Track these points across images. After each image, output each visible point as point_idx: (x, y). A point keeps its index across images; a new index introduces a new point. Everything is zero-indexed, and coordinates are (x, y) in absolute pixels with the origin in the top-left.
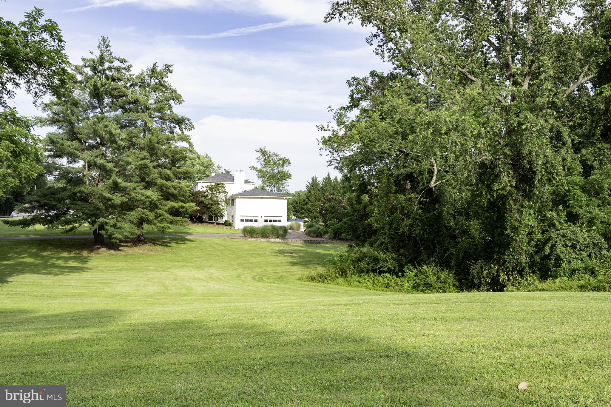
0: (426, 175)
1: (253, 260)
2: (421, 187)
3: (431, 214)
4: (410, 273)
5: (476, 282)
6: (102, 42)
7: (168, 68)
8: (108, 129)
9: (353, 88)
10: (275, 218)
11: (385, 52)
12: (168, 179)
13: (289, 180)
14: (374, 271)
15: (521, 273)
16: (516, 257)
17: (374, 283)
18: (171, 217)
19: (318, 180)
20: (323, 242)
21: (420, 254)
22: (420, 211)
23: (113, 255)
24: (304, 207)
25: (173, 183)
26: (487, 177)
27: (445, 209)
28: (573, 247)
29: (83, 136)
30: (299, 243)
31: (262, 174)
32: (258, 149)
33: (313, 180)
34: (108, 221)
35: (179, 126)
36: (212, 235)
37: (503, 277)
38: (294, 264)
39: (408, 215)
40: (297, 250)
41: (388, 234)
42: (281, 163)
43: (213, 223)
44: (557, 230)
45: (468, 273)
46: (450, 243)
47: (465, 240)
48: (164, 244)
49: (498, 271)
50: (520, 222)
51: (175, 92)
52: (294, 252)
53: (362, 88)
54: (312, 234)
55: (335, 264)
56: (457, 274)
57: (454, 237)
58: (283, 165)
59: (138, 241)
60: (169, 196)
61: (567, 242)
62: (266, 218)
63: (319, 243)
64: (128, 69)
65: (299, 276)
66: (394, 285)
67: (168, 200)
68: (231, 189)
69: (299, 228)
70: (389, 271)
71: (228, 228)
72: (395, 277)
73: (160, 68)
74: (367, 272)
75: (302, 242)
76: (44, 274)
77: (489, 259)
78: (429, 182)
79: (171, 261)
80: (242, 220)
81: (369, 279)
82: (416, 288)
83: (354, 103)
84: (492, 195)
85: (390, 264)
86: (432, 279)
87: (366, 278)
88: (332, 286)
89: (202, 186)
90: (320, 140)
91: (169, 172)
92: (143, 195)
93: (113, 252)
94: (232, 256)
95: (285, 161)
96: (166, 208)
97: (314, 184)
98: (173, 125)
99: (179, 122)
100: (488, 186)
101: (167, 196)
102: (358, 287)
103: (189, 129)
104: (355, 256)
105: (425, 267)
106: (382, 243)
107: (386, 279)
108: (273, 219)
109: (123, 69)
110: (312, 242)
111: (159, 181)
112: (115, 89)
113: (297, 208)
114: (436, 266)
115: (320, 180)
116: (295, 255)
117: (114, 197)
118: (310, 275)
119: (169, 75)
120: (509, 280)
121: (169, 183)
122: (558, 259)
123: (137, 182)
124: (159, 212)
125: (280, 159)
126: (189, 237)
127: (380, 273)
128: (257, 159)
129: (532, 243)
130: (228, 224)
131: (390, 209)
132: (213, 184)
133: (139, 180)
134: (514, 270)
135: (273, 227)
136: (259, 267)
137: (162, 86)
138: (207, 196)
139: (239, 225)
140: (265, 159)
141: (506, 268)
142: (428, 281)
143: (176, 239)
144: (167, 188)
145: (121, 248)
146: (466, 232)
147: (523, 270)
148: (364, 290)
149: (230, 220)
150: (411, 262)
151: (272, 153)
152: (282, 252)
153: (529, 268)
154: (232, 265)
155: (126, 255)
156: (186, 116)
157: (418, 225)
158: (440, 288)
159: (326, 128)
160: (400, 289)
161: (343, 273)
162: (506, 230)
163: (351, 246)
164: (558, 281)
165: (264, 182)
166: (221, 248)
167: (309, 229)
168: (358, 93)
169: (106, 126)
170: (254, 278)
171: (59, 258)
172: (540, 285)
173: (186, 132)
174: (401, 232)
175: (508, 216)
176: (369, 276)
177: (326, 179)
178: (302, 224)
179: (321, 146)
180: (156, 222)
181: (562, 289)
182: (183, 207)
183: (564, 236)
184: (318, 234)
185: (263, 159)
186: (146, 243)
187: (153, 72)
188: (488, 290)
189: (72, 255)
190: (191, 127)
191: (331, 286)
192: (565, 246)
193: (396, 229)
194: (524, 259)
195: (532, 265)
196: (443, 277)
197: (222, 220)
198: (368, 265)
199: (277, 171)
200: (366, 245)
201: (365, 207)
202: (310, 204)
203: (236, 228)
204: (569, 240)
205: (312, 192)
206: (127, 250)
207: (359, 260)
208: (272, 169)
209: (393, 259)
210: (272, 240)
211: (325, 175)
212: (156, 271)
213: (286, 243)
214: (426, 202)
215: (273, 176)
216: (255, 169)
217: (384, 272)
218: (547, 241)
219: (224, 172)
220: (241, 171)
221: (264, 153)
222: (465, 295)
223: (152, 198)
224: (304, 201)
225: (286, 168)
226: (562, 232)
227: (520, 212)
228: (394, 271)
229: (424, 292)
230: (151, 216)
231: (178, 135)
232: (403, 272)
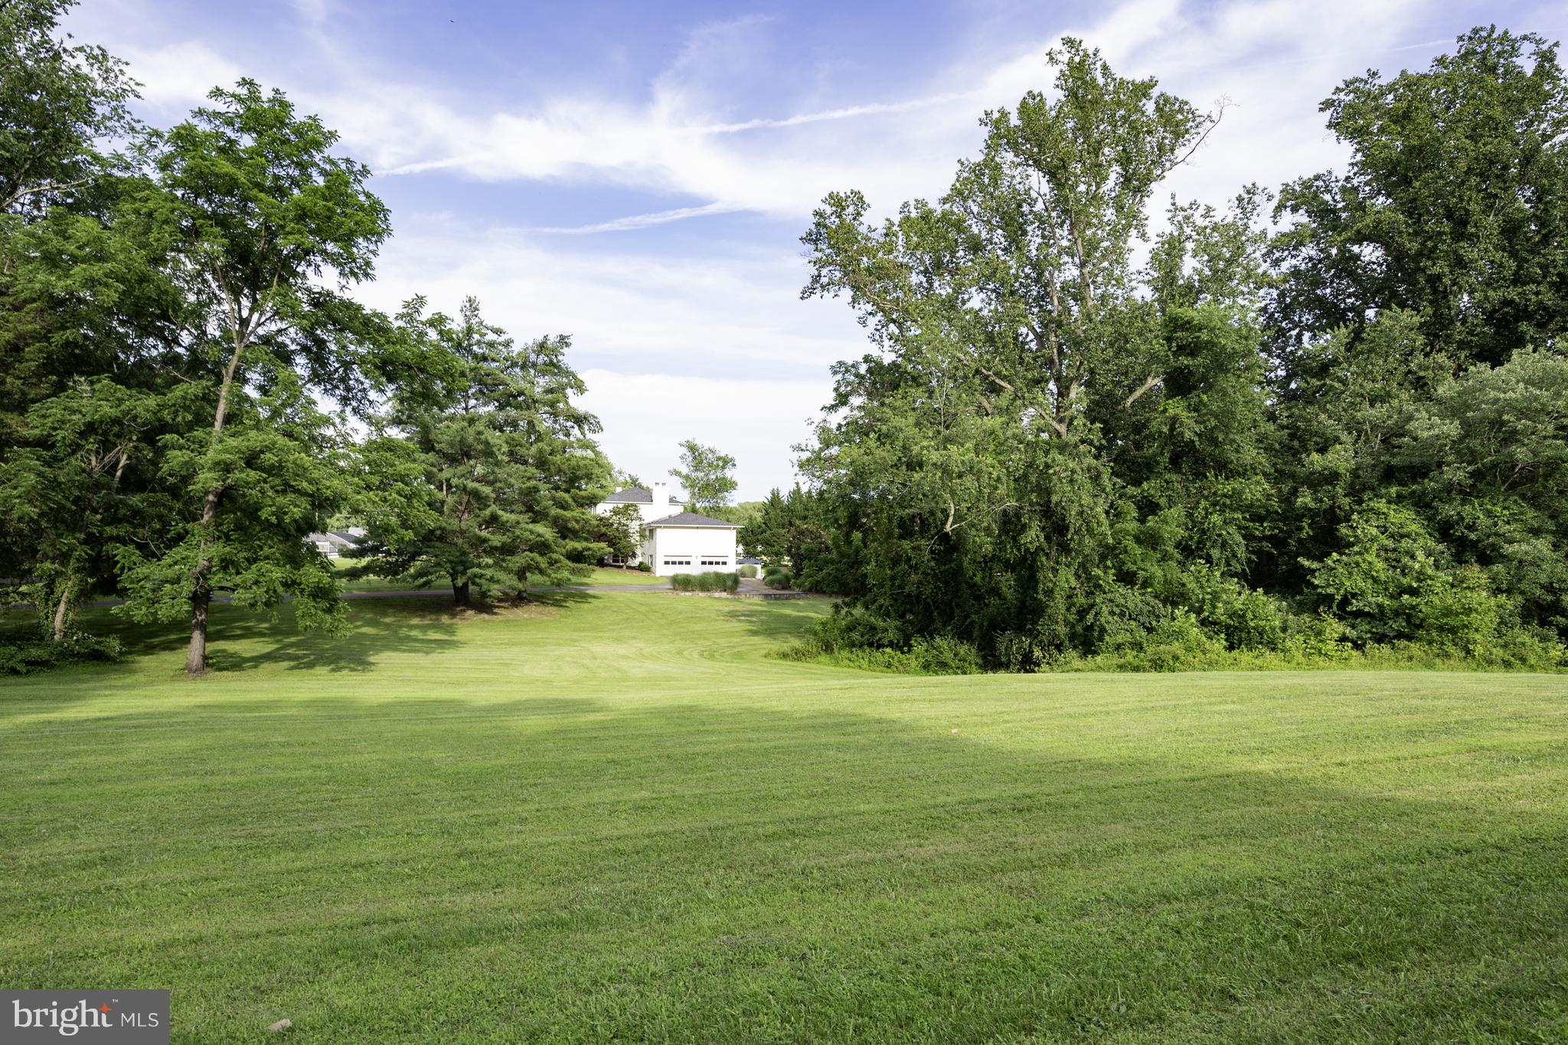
0: (939, 515)
1: (696, 627)
2: (933, 531)
3: (947, 567)
4: (920, 647)
5: (1003, 659)
6: (468, 305)
7: (563, 341)
8: (483, 437)
9: (839, 377)
10: (717, 559)
11: (885, 339)
12: (564, 506)
13: (734, 492)
14: (870, 645)
15: (1059, 648)
16: (1052, 627)
17: (870, 661)
18: (570, 564)
19: (781, 495)
20: (793, 597)
21: (933, 621)
22: (933, 564)
23: (488, 621)
24: (759, 537)
25: (575, 514)
26: (1012, 527)
27: (966, 561)
28: (1122, 615)
29: (443, 445)
30: (757, 600)
31: (689, 482)
32: (683, 441)
33: (773, 494)
34: (483, 572)
35: (579, 426)
36: (623, 587)
37: (1037, 653)
38: (754, 633)
39: (915, 568)
40: (756, 611)
41: (889, 593)
42: (721, 464)
43: (621, 567)
44: (1105, 593)
45: (994, 648)
46: (973, 605)
47: (994, 601)
48: (557, 604)
49: (1030, 645)
50: (1055, 584)
51: (575, 377)
52: (752, 614)
53: (852, 378)
54: (776, 585)
55: (815, 634)
56: (980, 649)
57: (978, 598)
58: (723, 468)
59: (519, 599)
60: (566, 533)
61: (1115, 609)
62: (705, 559)
63: (787, 599)
64: (507, 344)
65: (765, 652)
66: (897, 664)
67: (564, 537)
68: (648, 513)
69: (754, 574)
70: (891, 644)
71: (645, 574)
72: (898, 653)
73: (553, 339)
74: (861, 646)
75: (761, 598)
76: (404, 651)
77: (1020, 629)
78: (944, 524)
79: (575, 630)
80: (667, 563)
81: (863, 656)
82: (926, 667)
83: (842, 400)
84: (1019, 550)
85: (891, 635)
86: (948, 656)
87: (860, 654)
88: (813, 666)
89: (603, 509)
90: (795, 462)
91: (566, 496)
92: (532, 532)
93: (486, 616)
94: (662, 622)
95: (726, 462)
96: (564, 551)
97: (775, 500)
98: (569, 424)
99: (580, 420)
100: (1014, 539)
101: (565, 531)
102: (849, 667)
103: (594, 431)
104: (844, 623)
105: (938, 639)
106: (881, 606)
107: (886, 656)
108: (714, 560)
109: (500, 344)
110: (777, 598)
111: (555, 511)
112: (488, 375)
113: (748, 539)
114: (952, 638)
115: (784, 494)
116: (754, 619)
117: (492, 537)
118: (782, 650)
119: (565, 350)
120: (1044, 657)
121: (567, 514)
122: (1103, 630)
123: (521, 512)
124: (555, 556)
125: (719, 459)
126: (591, 592)
127: (878, 648)
128: (682, 458)
129: (1073, 610)
130: (643, 568)
131: (892, 559)
132: (621, 506)
133: (524, 509)
134: (1050, 644)
135: (717, 575)
136: (705, 639)
137: (553, 367)
138: (612, 525)
139: (662, 571)
140: (695, 458)
141: (1041, 642)
142: (942, 658)
143: (573, 596)
144: (567, 521)
145: (496, 610)
146: (995, 591)
147: (1061, 644)
148: (857, 671)
149: (647, 561)
150: (920, 632)
151: (706, 447)
152: (733, 615)
153: (1070, 641)
154: (664, 635)
155: (508, 621)
156: (591, 412)
157: (929, 582)
158: (958, 668)
159: (804, 447)
160: (905, 670)
161: (828, 648)
162: (1038, 593)
163: (836, 606)
164: (1098, 659)
165: (693, 494)
166: (643, 609)
167: (771, 577)
168: (846, 387)
169: (479, 433)
170: (701, 655)
171: (412, 627)
172: (1077, 663)
173: (589, 436)
174: (907, 590)
175: (1040, 576)
176: (864, 651)
177: (794, 492)
178: (759, 567)
179: (796, 469)
180: (549, 571)
181: (1099, 669)
182: (589, 549)
183: (1111, 601)
184: (785, 584)
185: (691, 459)
186: (530, 601)
187: (542, 347)
188: (1019, 671)
189: (427, 622)
190: (598, 428)
191: (811, 666)
192: (1112, 613)
193: (900, 587)
194: (1062, 630)
195: (1072, 637)
196: (962, 652)
197: (636, 562)
198: (862, 636)
199: (714, 477)
200: (859, 606)
201: (857, 552)
202: (769, 532)
203: (658, 575)
204: (1117, 606)
205: (772, 513)
206: (506, 614)
207: (850, 628)
208: (707, 475)
209: (896, 628)
210: (717, 595)
211: (793, 487)
212: (559, 645)
213: (738, 600)
214: (940, 550)
215: (707, 486)
216: (677, 473)
217: (883, 646)
218: (1092, 606)
219: (628, 479)
220: (664, 484)
221: (692, 448)
222: (990, 676)
223: (547, 536)
224: (760, 527)
225: (729, 473)
226: (1109, 596)
227: (1055, 571)
228: (897, 644)
229: (937, 674)
230: (543, 562)
231: (579, 440)
232: (910, 646)
